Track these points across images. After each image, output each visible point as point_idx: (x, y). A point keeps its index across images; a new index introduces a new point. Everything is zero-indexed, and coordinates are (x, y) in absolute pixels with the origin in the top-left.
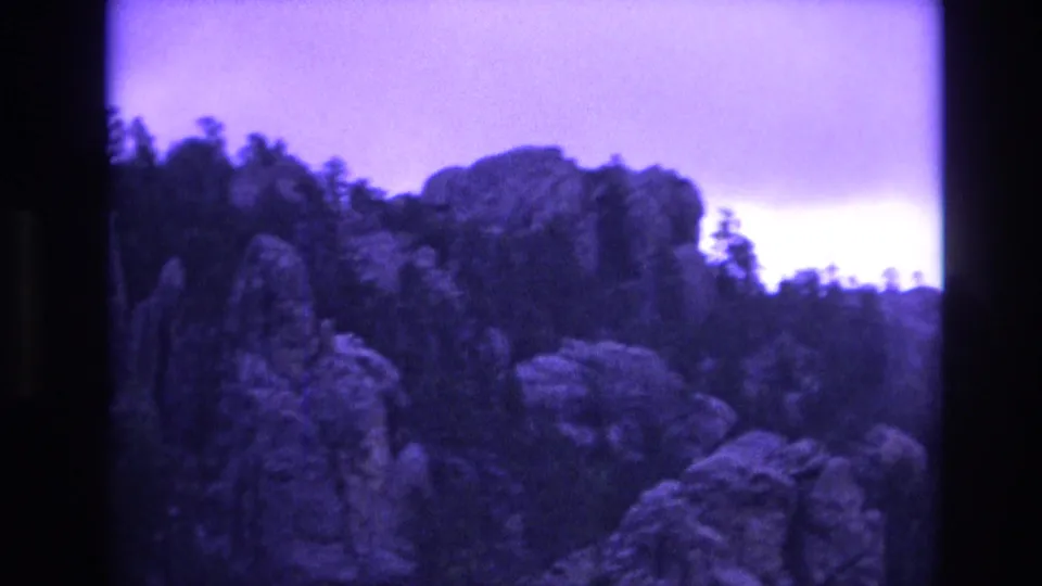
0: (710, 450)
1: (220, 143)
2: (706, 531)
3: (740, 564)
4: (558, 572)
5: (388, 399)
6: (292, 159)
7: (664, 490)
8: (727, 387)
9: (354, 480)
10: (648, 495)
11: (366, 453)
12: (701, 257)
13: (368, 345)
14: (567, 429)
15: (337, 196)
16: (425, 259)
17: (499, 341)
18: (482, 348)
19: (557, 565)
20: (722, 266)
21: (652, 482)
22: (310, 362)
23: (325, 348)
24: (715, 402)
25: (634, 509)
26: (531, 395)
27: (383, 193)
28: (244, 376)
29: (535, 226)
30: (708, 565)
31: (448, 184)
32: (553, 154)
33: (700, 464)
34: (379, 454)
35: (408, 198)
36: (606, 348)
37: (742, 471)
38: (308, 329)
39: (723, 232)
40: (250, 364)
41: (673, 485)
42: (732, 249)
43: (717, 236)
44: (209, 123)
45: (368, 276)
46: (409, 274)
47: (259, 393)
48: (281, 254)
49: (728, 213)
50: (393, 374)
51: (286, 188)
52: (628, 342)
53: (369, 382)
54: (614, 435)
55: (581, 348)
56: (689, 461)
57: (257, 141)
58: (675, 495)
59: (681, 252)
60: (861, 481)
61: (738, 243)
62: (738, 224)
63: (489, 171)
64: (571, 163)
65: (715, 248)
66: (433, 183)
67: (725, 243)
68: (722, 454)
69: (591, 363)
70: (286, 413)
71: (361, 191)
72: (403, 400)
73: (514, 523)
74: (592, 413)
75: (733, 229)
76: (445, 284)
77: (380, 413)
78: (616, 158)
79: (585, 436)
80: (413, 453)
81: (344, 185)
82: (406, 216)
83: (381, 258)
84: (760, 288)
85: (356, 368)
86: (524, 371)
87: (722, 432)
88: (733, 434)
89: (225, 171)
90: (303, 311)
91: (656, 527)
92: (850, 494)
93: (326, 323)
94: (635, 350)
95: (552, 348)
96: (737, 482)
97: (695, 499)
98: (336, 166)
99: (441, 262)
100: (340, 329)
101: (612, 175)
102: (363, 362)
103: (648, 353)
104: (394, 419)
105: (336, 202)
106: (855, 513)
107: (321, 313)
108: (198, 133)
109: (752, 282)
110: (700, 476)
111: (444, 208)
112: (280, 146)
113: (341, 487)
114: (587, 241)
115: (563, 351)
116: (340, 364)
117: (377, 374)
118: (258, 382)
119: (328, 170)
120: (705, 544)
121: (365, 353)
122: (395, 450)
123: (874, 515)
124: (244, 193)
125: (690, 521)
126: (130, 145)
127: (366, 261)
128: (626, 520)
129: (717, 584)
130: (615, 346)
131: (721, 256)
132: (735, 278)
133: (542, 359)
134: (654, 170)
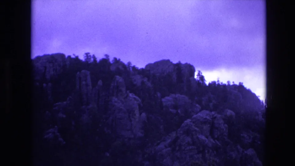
0: (197, 113)
1: (109, 59)
2: (196, 129)
3: (202, 134)
4: (170, 136)
5: (139, 105)
6: (122, 62)
7: (188, 121)
8: (199, 102)
9: (132, 119)
10: (185, 122)
11: (135, 115)
12: (195, 79)
14: (171, 110)
15: (130, 69)
16: (146, 80)
17: (159, 94)
18: (156, 96)
19: (169, 134)
20: (198, 81)
21: (186, 120)
22: (125, 98)
23: (127, 96)
24: (197, 105)
25: (183, 124)
26: (164, 104)
27: (138, 68)
28: (113, 101)
29: (165, 74)
30: (196, 134)
31: (149, 66)
32: (168, 61)
33: (195, 116)
34: (137, 115)
35: (142, 69)
36: (177, 95)
37: (202, 118)
38: (124, 92)
40: (115, 99)
41: (190, 120)
42: (200, 78)
43: (197, 75)
44: (107, 56)
45: (135, 83)
46: (143, 83)
47: (116, 104)
48: (119, 78)
49: (199, 71)
50: (140, 100)
51: (120, 67)
52: (181, 94)
53: (135, 102)
54: (179, 111)
55: (173, 95)
56: (193, 116)
57: (115, 59)
58: (191, 122)
59: (191, 78)
60: (224, 119)
61: (201, 76)
62: (201, 73)
63: (157, 64)
64: (172, 62)
65: (197, 78)
66: (147, 66)
67: (199, 77)
68: (199, 114)
69: (176, 98)
70: (121, 108)
71: (134, 68)
72: (142, 105)
73: (161, 127)
74: (175, 107)
75: (200, 74)
76: (149, 84)
77: (138, 107)
78: (179, 62)
79: (174, 111)
80: (144, 115)
81: (131, 66)
82: (142, 72)
83: (138, 80)
84: (206, 84)
85: (133, 99)
86: (163, 100)
87: (198, 110)
88: (200, 111)
89: (110, 64)
90: (124, 89)
91: (187, 128)
92: (222, 121)
93: (128, 92)
94: (183, 96)
95: (168, 96)
96: (201, 120)
97: (194, 122)
98: (129, 63)
99: (148, 80)
100: (130, 92)
101: (179, 64)
102: (135, 98)
103: (185, 96)
104: (140, 108)
105: (130, 70)
106: (222, 125)
107: (127, 89)
108: (104, 57)
109: (204, 84)
110: (195, 118)
111: (149, 71)
112: (119, 60)
113: (131, 121)
114: (174, 76)
115: (170, 96)
116: (131, 99)
117: (137, 101)
118: (115, 102)
121: (135, 96)
122: (140, 114)
123: (226, 125)
124: (113, 68)
125: (193, 127)
126: (92, 59)
127: (135, 80)
128: (182, 126)
129: (198, 138)
130: (179, 95)
131: (198, 79)
132: (201, 83)
133: (166, 98)
134: (186, 64)
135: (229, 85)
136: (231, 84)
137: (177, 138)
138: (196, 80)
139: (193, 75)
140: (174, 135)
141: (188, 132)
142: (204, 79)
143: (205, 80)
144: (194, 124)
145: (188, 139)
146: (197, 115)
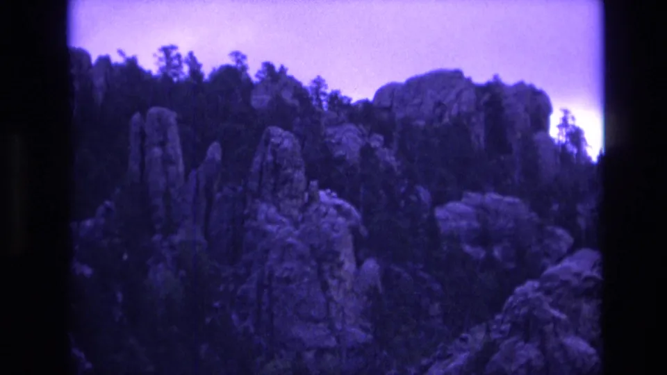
0: (559, 260)
1: (245, 68)
2: (556, 313)
3: (577, 333)
4: (464, 340)
5: (354, 231)
6: (291, 78)
7: (530, 285)
8: (567, 221)
9: (333, 283)
10: (518, 290)
11: (341, 265)
12: (551, 140)
13: (340, 196)
14: (467, 248)
15: (320, 101)
16: (376, 142)
17: (424, 194)
18: (413, 198)
19: (464, 335)
20: (564, 146)
21: (521, 283)
22: (304, 208)
23: (312, 198)
24: (560, 231)
25: (511, 299)
26: (444, 228)
27: (350, 100)
28: (261, 217)
29: (446, 120)
30: (557, 335)
31: (389, 92)
32: (457, 74)
33: (551, 270)
34: (349, 265)
35: (365, 103)
36: (492, 197)
37: (577, 275)
38: (302, 186)
39: (564, 123)
40: (266, 209)
41: (537, 284)
42: (569, 135)
43: (560, 127)
44: (237, 55)
45: (340, 152)
46: (367, 151)
47: (269, 227)
48: (282, 138)
49: (566, 112)
50: (356, 214)
51: (287, 96)
52: (504, 193)
53: (341, 220)
54: (497, 253)
55: (474, 197)
56: (544, 268)
57: (268, 67)
58: (538, 290)
59: (538, 136)
61: (573, 130)
62: (573, 118)
63: (416, 84)
64: (469, 80)
65: (559, 134)
66: (380, 93)
67: (564, 130)
68: (566, 263)
69: (482, 208)
70: (290, 240)
71: (335, 98)
72: (363, 230)
73: (436, 308)
74: (483, 238)
75: (570, 122)
76: (389, 157)
77: (350, 237)
78: (496, 77)
79: (481, 253)
80: (371, 265)
81: (324, 94)
82: (364, 113)
83: (349, 140)
84: (589, 158)
85: (332, 211)
86: (439, 213)
87: (565, 249)
88: (572, 250)
89: (249, 85)
90: (300, 175)
91: (524, 310)
93: (314, 183)
94: (508, 199)
95: (459, 198)
96: (575, 282)
97: (548, 292)
98: (319, 82)
99: (387, 143)
100: (322, 186)
101: (493, 89)
102: (338, 207)
103: (517, 200)
104: (358, 243)
105: (320, 106)
107: (310, 176)
108: (231, 62)
109: (582, 154)
110: (551, 278)
111: (389, 109)
112: (283, 70)
113: (325, 287)
114: (479, 133)
115: (464, 200)
116: (323, 209)
117: (347, 214)
118: (269, 221)
119: (314, 86)
120: (556, 320)
121: (339, 201)
122: (359, 263)
124: (260, 100)
125: (546, 306)
126: (186, 69)
127: (339, 143)
128: (506, 305)
129: (562, 346)
130: (496, 196)
131: (563, 139)
132: (572, 153)
133: (451, 205)
134: (521, 85)
137: (490, 347)
138: (556, 142)
139: (542, 123)
140: (477, 337)
141: (529, 327)
142: (584, 140)
143: (586, 144)
144: (551, 300)
145: (529, 352)
146: (559, 266)
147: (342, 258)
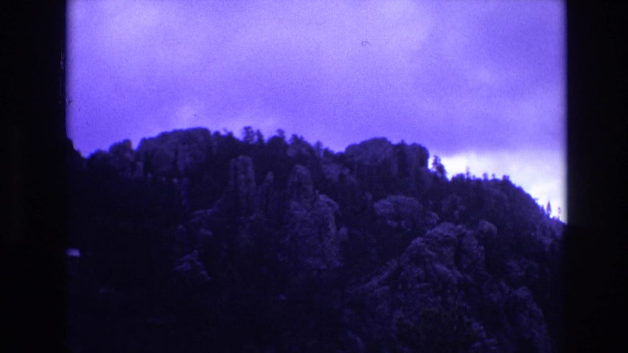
0: (433, 226)
1: (284, 137)
2: (431, 253)
3: (441, 263)
4: (388, 265)
5: (335, 214)
6: (306, 142)
7: (418, 240)
8: (437, 209)
9: (325, 238)
10: (413, 242)
11: (329, 230)
12: (428, 171)
13: (330, 197)
15: (320, 153)
16: (346, 171)
17: (369, 196)
18: (364, 198)
19: (387, 263)
20: (435, 174)
21: (414, 239)
22: (312, 203)
23: (316, 199)
24: (433, 214)
25: (410, 246)
26: (378, 212)
27: (333, 152)
28: (292, 207)
29: (379, 162)
30: (432, 263)
31: (352, 148)
32: (384, 140)
33: (429, 232)
34: (333, 230)
35: (341, 154)
36: (401, 198)
37: (441, 234)
38: (311, 193)
39: (436, 163)
40: (294, 204)
41: (422, 239)
42: (438, 168)
43: (433, 164)
44: (281, 132)
45: (329, 177)
46: (342, 176)
47: (297, 212)
48: (301, 169)
49: (436, 158)
50: (337, 207)
51: (304, 151)
52: (407, 196)
53: (330, 209)
54: (403, 223)
55: (393, 197)
56: (426, 231)
57: (295, 137)
58: (422, 242)
59: (422, 169)
60: (477, 238)
61: (440, 166)
62: (440, 160)
63: (365, 145)
64: (390, 143)
65: (433, 168)
66: (348, 149)
67: (435, 166)
68: (436, 229)
69: (396, 203)
70: (306, 218)
71: (327, 152)
72: (340, 214)
73: (374, 251)
74: (397, 217)
75: (438, 162)
76: (352, 179)
77: (333, 218)
78: (402, 141)
79: (395, 224)
80: (344, 230)
81: (321, 149)
82: (340, 159)
83: (333, 171)
84: (446, 179)
85: (326, 204)
86: (376, 205)
87: (435, 222)
88: (439, 223)
89: (286, 146)
90: (310, 188)
91: (416, 252)
92: (475, 242)
93: (317, 192)
94: (409, 198)
95: (385, 197)
96: (440, 238)
97: (427, 243)
98: (319, 144)
99: (351, 173)
100: (321, 192)
101: (401, 146)
102: (328, 203)
103: (413, 199)
104: (337, 219)
105: (319, 155)
106: (475, 247)
107: (315, 188)
108: (276, 134)
109: (444, 177)
110: (429, 236)
111: (352, 156)
112: (302, 138)
113: (322, 241)
114: (395, 166)
115: (388, 199)
116: (322, 203)
117: (332, 206)
118: (296, 209)
119: (317, 145)
120: (431, 256)
121: (328, 199)
122: (338, 229)
123: (482, 248)
124: (291, 152)
125: (426, 250)
126: (256, 138)
127: (328, 173)
128: (407, 249)
129: (434, 269)
130: (403, 197)
131: (434, 170)
132: (439, 177)
133: (382, 201)
134: (414, 144)
135: (486, 180)
136: (490, 178)
137: (400, 269)
138: (431, 171)
139: (425, 163)
140: (394, 264)
141: (418, 260)
142: (445, 170)
143: (446, 173)
144: (428, 246)
145: (419, 271)
146: (433, 231)
147: (330, 226)
